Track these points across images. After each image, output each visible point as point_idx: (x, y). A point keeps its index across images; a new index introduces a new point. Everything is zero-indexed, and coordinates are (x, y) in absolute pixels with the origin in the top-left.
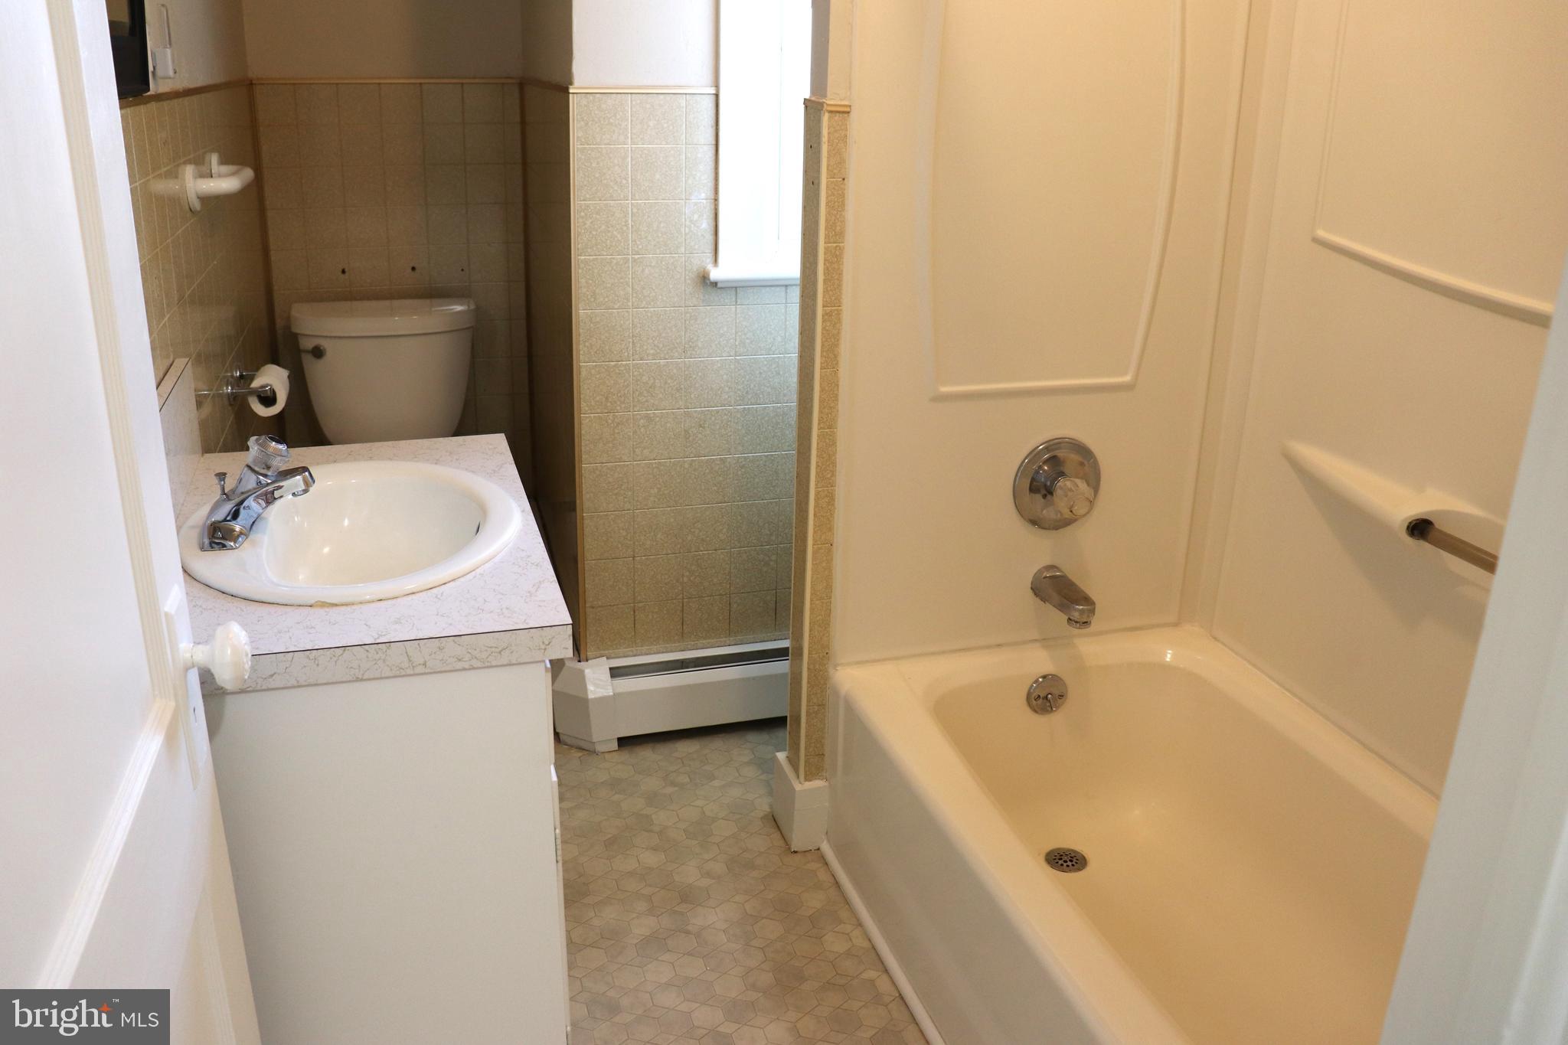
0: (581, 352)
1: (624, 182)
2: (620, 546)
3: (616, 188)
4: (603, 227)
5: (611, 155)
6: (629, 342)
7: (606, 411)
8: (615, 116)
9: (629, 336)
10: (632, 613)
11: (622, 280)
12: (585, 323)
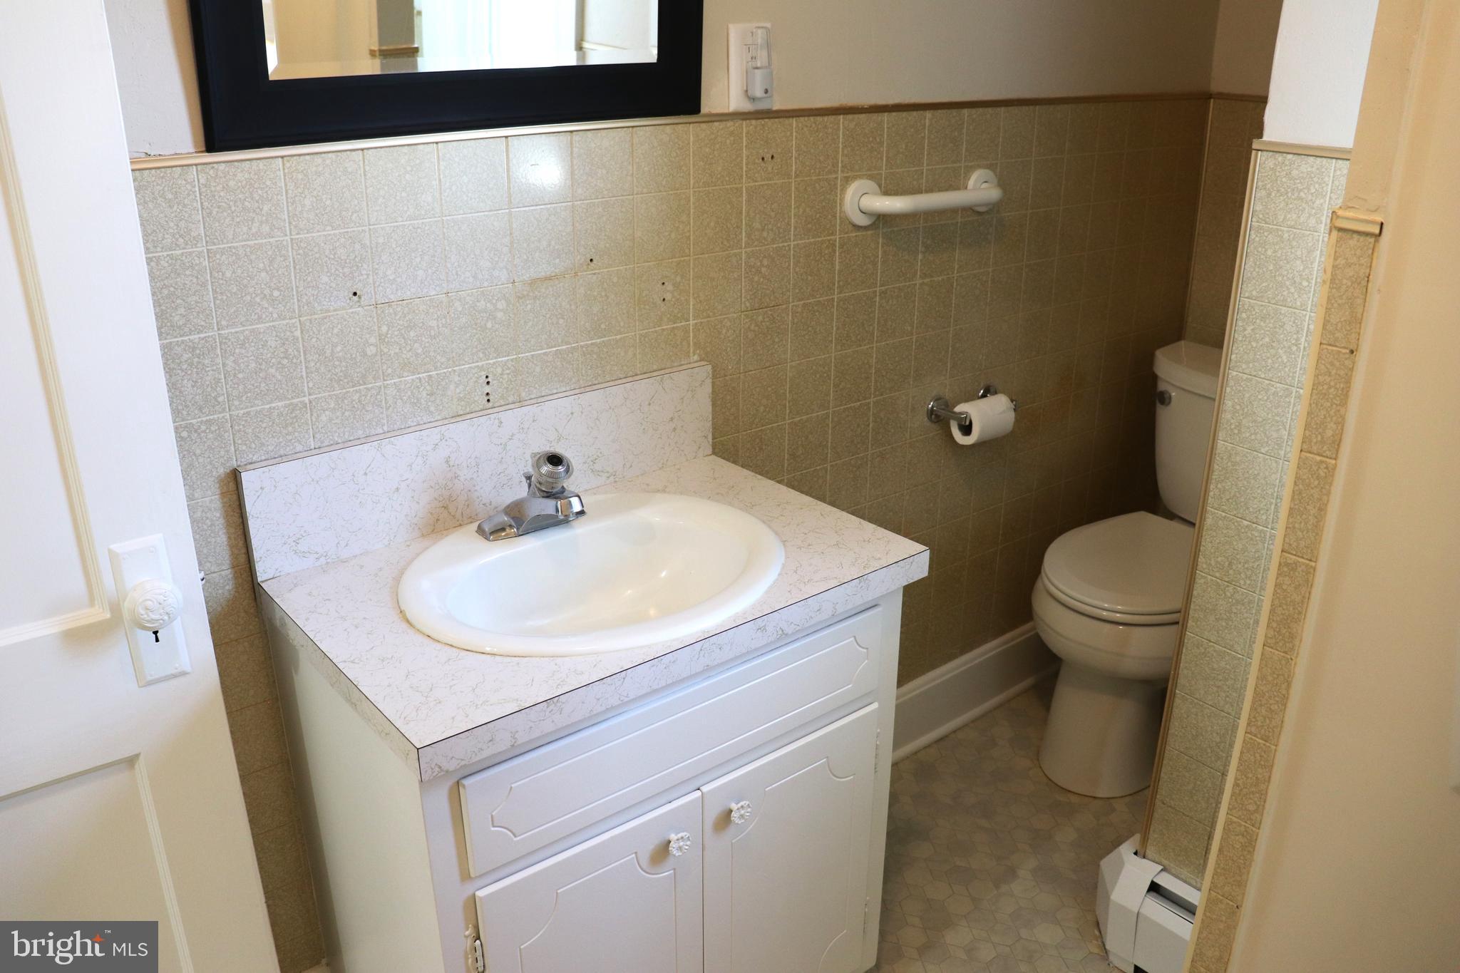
0: (1211, 494)
1: (1305, 284)
2: (1209, 751)
3: (1293, 290)
4: (1267, 339)
5: (1294, 243)
6: (1271, 503)
7: (1227, 580)
8: (1309, 189)
9: (1272, 494)
10: (1206, 838)
11: (1278, 418)
12: (1222, 459)
